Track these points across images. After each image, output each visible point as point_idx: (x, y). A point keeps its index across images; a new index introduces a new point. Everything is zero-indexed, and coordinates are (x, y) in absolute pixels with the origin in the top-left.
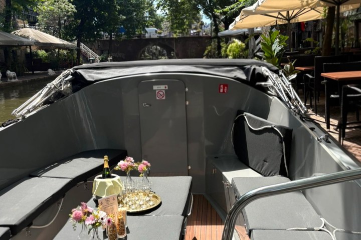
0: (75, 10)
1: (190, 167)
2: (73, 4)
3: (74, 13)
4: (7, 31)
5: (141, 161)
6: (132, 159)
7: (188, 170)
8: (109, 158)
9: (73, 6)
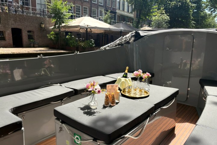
0: (169, 19)
1: (189, 89)
2: (168, 16)
3: (168, 20)
4: (137, 28)
5: (146, 73)
6: (141, 70)
7: (188, 90)
8: (129, 68)
9: (168, 17)
